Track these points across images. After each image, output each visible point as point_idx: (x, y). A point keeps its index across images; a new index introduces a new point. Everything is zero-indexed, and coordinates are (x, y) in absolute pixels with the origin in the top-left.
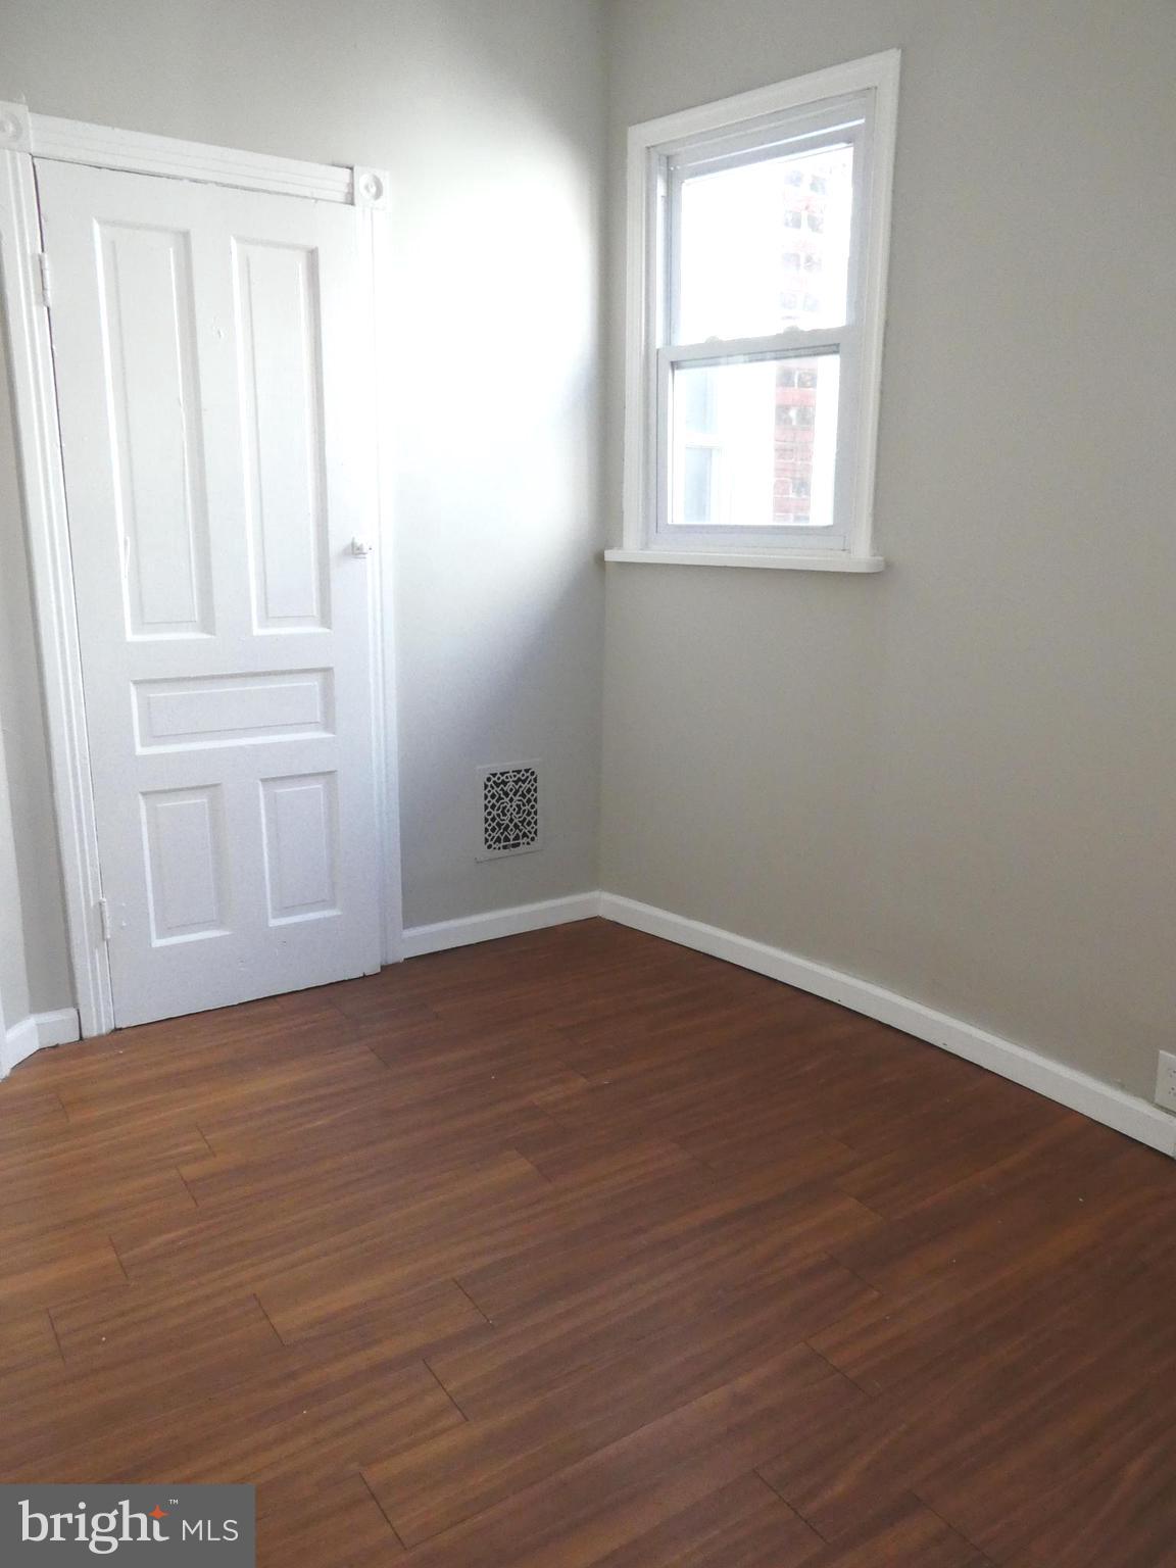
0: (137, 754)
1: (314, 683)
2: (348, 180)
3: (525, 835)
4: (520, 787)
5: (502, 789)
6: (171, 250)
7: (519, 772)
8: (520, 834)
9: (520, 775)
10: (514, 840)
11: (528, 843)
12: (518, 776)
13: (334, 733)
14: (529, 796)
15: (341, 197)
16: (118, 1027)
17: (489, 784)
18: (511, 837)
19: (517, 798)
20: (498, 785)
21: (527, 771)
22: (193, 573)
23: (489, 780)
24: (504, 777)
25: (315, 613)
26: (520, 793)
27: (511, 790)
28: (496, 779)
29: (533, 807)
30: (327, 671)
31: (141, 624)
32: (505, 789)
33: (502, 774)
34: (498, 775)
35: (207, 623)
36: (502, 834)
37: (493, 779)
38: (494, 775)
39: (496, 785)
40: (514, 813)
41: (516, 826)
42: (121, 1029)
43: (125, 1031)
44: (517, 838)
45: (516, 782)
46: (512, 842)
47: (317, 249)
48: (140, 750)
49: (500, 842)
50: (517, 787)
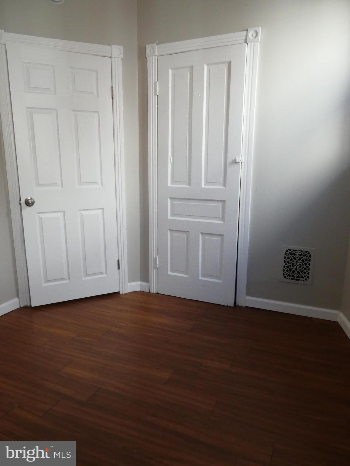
0: (168, 218)
1: (220, 205)
2: (245, 35)
3: (302, 277)
4: (302, 257)
5: (293, 256)
6: (189, 73)
7: (302, 251)
8: (300, 276)
9: (302, 253)
10: (296, 277)
11: (304, 281)
12: (301, 253)
13: (224, 222)
14: (306, 262)
15: (243, 41)
16: (158, 292)
17: (287, 253)
18: (296, 276)
19: (300, 261)
20: (291, 254)
21: (306, 252)
22: (187, 167)
23: (287, 251)
24: (294, 252)
25: (222, 182)
26: (302, 260)
27: (297, 258)
28: (290, 252)
29: (307, 267)
30: (224, 201)
31: (173, 181)
32: (295, 256)
33: (294, 250)
34: (292, 251)
35: (189, 184)
36: (291, 274)
37: (289, 251)
38: (290, 250)
39: (290, 255)
40: (298, 267)
41: (298, 272)
42: (159, 293)
43: (159, 294)
44: (298, 277)
45: (300, 255)
46: (295, 278)
47: (231, 61)
48: (169, 217)
49: (290, 276)
50: (300, 257)
